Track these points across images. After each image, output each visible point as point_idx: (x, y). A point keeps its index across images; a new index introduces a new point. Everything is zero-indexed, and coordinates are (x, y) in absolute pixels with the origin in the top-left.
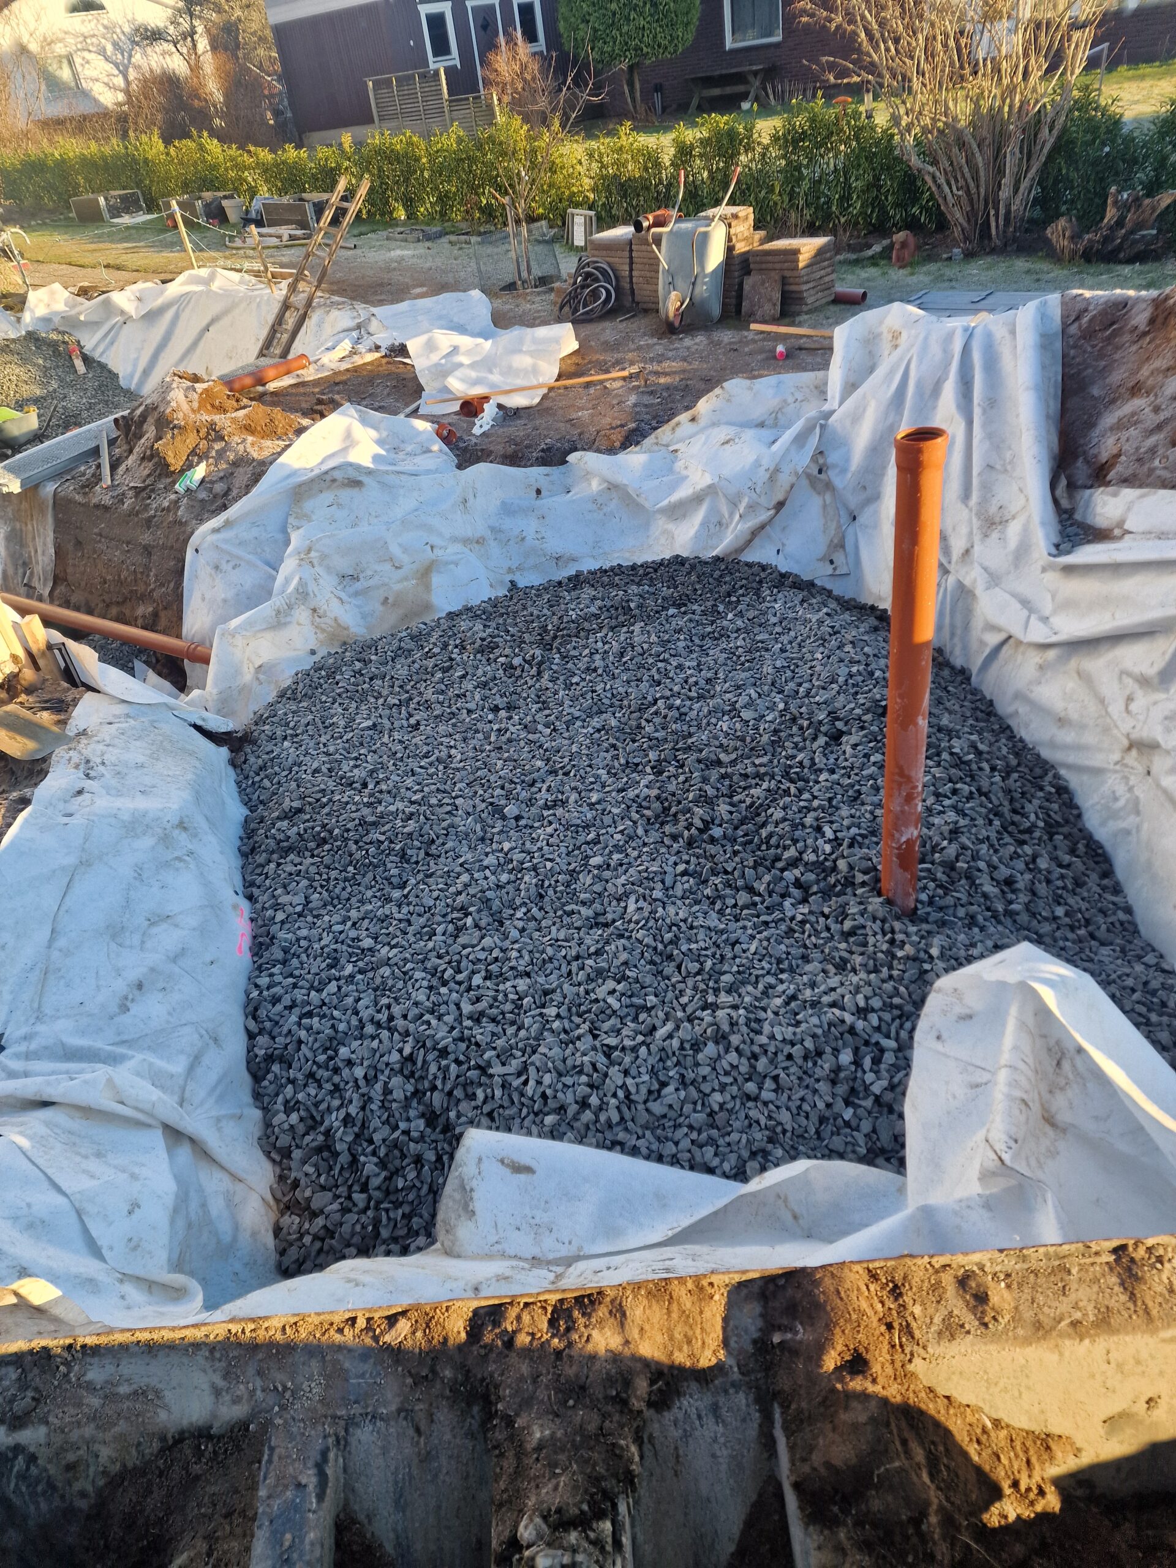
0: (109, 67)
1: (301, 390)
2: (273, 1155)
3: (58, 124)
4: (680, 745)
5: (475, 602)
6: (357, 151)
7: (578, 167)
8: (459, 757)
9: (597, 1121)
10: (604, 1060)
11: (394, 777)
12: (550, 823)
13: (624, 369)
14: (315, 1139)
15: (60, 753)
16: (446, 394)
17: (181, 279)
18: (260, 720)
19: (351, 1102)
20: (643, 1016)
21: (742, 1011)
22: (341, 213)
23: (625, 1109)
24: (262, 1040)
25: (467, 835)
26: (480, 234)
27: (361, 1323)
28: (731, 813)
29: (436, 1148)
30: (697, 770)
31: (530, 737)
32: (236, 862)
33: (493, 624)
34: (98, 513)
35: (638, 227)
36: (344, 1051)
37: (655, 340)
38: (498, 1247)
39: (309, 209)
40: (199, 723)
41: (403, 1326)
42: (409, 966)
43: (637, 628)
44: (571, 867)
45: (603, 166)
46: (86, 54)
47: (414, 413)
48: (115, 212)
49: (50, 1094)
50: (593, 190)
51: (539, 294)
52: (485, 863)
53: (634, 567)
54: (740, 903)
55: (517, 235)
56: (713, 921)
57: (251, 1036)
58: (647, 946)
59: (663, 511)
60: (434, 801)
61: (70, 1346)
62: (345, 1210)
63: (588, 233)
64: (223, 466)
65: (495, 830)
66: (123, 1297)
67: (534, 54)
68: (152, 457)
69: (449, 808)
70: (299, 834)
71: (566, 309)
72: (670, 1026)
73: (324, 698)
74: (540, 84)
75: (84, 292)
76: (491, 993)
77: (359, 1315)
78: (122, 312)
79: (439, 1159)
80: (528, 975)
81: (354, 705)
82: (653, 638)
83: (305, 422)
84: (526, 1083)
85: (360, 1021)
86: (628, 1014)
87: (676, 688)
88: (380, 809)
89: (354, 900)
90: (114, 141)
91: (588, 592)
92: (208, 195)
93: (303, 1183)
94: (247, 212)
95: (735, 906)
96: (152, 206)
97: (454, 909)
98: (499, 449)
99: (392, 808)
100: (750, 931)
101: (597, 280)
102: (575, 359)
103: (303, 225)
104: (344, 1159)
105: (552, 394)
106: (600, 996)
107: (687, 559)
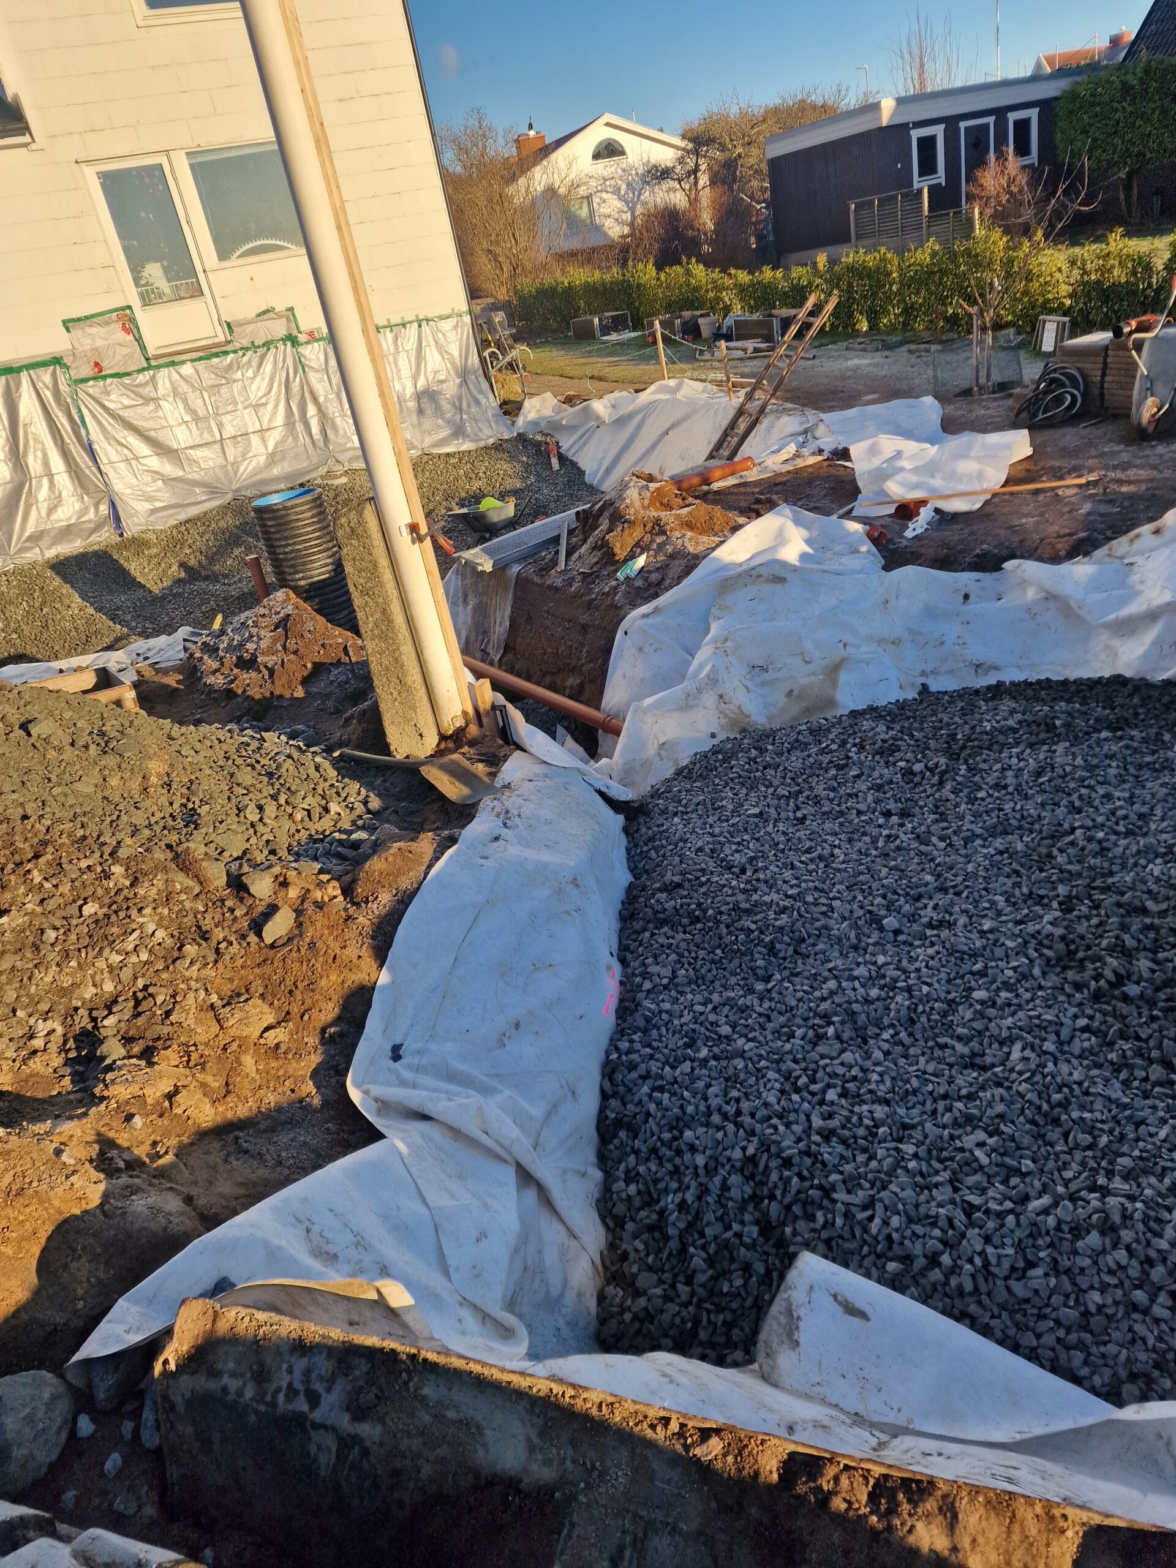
0: (619, 204)
1: (742, 490)
2: (608, 1221)
3: (572, 255)
4: (1098, 883)
5: (882, 702)
6: (830, 270)
7: (1058, 275)
8: (842, 858)
9: (946, 1283)
10: (963, 1217)
11: (773, 868)
12: (933, 944)
13: (1080, 476)
14: (647, 1216)
15: (487, 802)
16: (883, 497)
17: (652, 388)
18: (655, 794)
19: (688, 1188)
20: (1014, 1181)
21: (1139, 1205)
22: (807, 326)
23: (981, 1281)
24: (614, 1103)
25: (840, 940)
26: (941, 342)
27: (674, 1426)
28: (1153, 971)
29: (766, 1261)
30: (1115, 914)
31: (923, 848)
32: (615, 925)
33: (897, 727)
34: (549, 593)
35: (1118, 332)
36: (688, 1134)
37: (1122, 447)
38: (817, 1389)
39: (776, 323)
40: (604, 789)
41: (715, 1446)
42: (763, 1063)
43: (1060, 748)
44: (950, 997)
45: (1085, 272)
46: (605, 196)
47: (848, 515)
48: (606, 330)
49: (432, 1109)
50: (1070, 296)
51: (995, 399)
52: (856, 973)
53: (1065, 683)
54: (1153, 1078)
55: (981, 342)
56: (1115, 1091)
57: (605, 1096)
58: (1030, 1102)
59: (1108, 626)
60: (809, 899)
61: (414, 1355)
62: (667, 1298)
63: (1060, 338)
64: (661, 558)
65: (870, 941)
66: (460, 1321)
67: (1024, 167)
68: (602, 546)
69: (825, 909)
70: (675, 908)
71: (1024, 415)
72: (1046, 1200)
73: (717, 781)
74: (1027, 197)
75: (569, 400)
76: (846, 1113)
77: (674, 1417)
78: (598, 417)
79: (768, 1272)
80: (887, 1102)
81: (744, 791)
82: (1079, 761)
83: (742, 520)
84: (871, 1219)
85: (708, 1107)
86: (997, 1174)
87: (1100, 819)
88: (755, 897)
89: (717, 984)
90: (615, 270)
91: (1006, 704)
92: (687, 314)
93: (631, 1257)
94: (719, 327)
95: (1146, 1079)
96: (637, 325)
97: (816, 1014)
98: (930, 552)
99: (767, 899)
100: (1161, 1114)
101: (1063, 385)
102: (1025, 465)
103: (768, 338)
104: (674, 1244)
105: (996, 500)
106: (967, 1146)
107: (1131, 680)
